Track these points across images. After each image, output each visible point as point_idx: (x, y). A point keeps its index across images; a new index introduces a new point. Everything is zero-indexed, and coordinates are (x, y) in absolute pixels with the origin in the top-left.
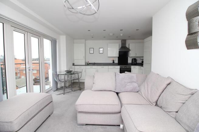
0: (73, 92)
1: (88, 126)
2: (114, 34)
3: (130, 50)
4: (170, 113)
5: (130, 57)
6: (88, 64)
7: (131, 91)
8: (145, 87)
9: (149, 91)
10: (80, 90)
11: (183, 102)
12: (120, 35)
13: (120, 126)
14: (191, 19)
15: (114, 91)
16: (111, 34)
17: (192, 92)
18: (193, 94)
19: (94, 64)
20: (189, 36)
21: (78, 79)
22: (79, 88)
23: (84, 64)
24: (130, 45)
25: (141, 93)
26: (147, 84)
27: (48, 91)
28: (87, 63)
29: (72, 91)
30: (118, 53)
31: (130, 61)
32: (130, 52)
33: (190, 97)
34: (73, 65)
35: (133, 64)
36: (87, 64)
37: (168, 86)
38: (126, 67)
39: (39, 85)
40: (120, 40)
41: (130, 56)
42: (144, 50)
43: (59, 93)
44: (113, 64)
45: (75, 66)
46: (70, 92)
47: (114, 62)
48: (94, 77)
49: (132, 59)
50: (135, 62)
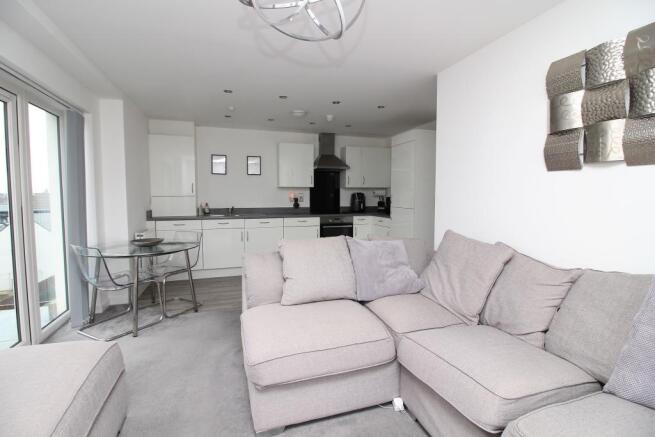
0: (169, 322)
1: (294, 430)
2: (306, 113)
3: (348, 167)
4: (528, 337)
5: (349, 189)
6: (206, 213)
7: (401, 293)
8: (440, 276)
9: (457, 286)
10: (196, 311)
11: (556, 303)
12: (326, 118)
13: (391, 403)
14: (561, 97)
15: (354, 297)
16: (298, 113)
17: (571, 276)
18: (573, 282)
19: (231, 213)
20: (554, 138)
21: (188, 269)
22: (191, 306)
23: (194, 214)
24: (348, 150)
25: (432, 293)
26: (446, 266)
27: (49, 333)
28: (203, 210)
29: (167, 317)
30: (313, 174)
31: (345, 201)
32: (348, 173)
33: (569, 290)
34: (149, 216)
35: (357, 209)
36: (201, 213)
37: (507, 266)
38: (338, 222)
39: (11, 308)
40: (316, 133)
41: (347, 186)
42: (393, 169)
43: (109, 333)
44: (295, 211)
45: (158, 222)
46: (158, 322)
47: (296, 205)
48: (282, 259)
49: (353, 196)
50: (360, 203)
